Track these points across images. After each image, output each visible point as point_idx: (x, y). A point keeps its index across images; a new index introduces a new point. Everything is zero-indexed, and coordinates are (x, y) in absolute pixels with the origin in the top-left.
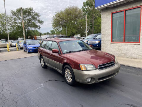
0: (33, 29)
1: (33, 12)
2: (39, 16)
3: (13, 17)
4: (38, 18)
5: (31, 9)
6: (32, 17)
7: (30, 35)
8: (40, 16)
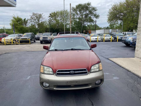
0: (89, 24)
1: (91, 6)
2: (95, 10)
3: (73, 13)
4: (94, 13)
5: (89, 4)
6: (89, 12)
7: (85, 30)
8: (97, 10)
